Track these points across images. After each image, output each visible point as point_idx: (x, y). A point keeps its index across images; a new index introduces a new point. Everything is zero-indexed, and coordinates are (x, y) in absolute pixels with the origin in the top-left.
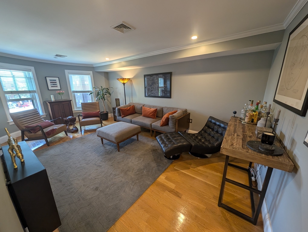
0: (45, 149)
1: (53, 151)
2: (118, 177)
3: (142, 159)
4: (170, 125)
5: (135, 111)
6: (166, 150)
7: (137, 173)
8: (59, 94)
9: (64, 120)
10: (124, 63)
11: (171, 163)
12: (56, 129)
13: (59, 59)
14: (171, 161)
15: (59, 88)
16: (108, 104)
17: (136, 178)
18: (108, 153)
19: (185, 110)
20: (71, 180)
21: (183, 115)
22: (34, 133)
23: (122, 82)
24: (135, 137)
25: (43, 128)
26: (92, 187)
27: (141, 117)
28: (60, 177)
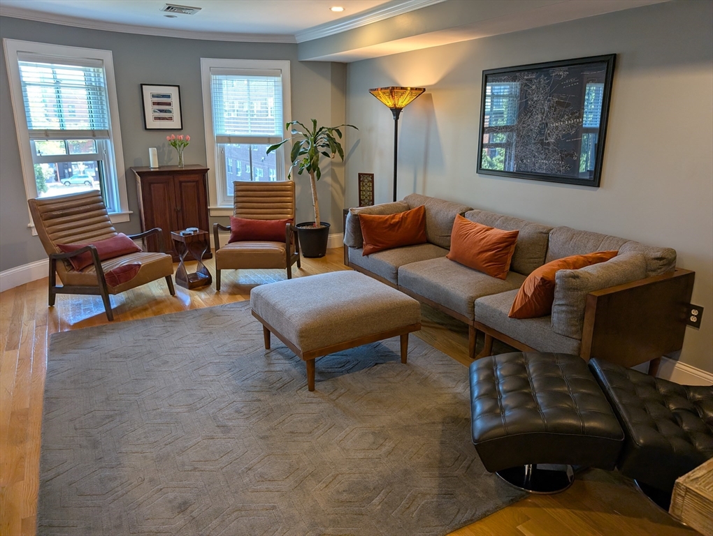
0: (97, 327)
1: (116, 340)
2: (268, 490)
3: (388, 446)
4: (555, 316)
5: (425, 233)
6: (484, 432)
7: (345, 496)
8: (174, 145)
9: (172, 238)
10: (404, 22)
11: (513, 502)
12: (139, 265)
13: (180, 20)
14: (515, 491)
15: (176, 124)
16: (335, 193)
17: (331, 517)
18: (275, 387)
19: (659, 254)
20: (124, 450)
21: (646, 277)
22: (77, 270)
23: (390, 103)
24: (393, 344)
25: (101, 258)
26: (171, 496)
27: (443, 261)
28: (100, 429)
